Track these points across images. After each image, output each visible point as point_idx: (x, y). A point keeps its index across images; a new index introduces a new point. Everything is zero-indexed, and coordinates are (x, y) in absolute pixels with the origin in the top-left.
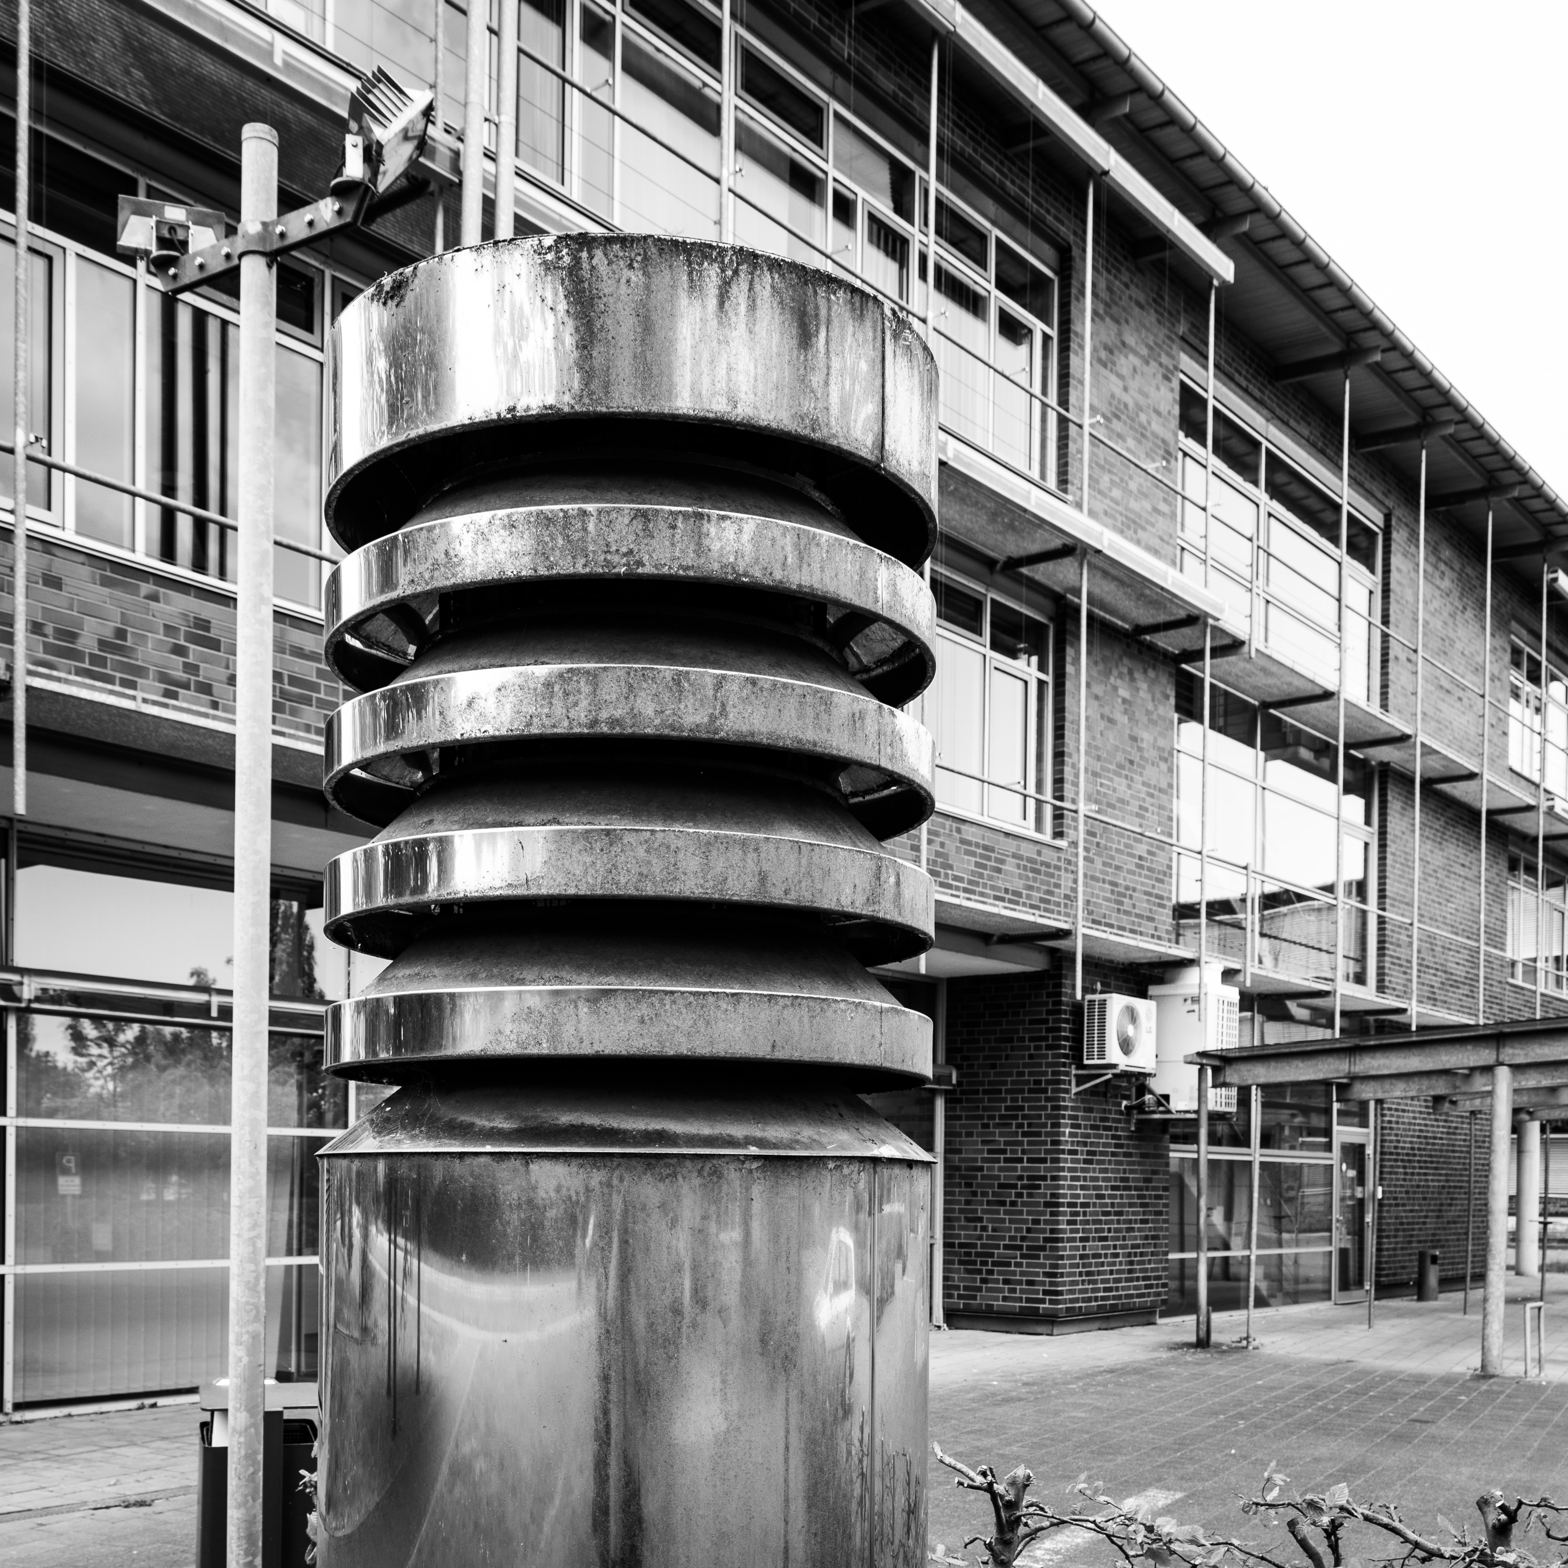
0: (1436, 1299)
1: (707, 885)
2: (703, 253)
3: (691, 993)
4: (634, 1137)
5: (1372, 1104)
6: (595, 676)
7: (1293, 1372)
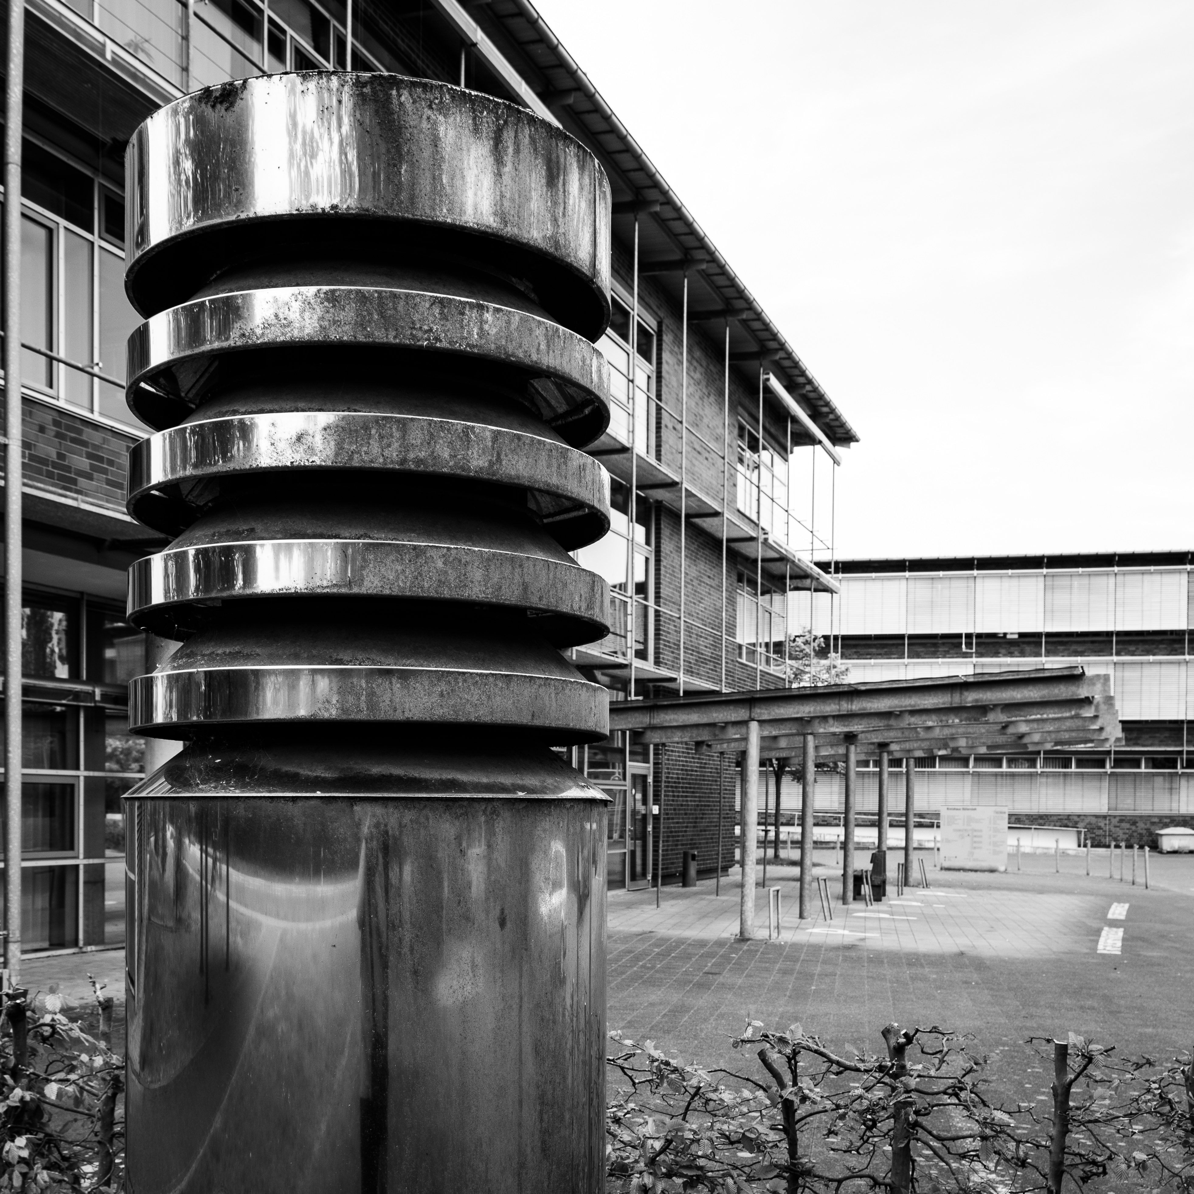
0: (695, 885)
1: (488, 591)
2: (483, 104)
3: (477, 674)
4: (434, 785)
5: (652, 747)
6: (404, 425)
7: (615, 941)
